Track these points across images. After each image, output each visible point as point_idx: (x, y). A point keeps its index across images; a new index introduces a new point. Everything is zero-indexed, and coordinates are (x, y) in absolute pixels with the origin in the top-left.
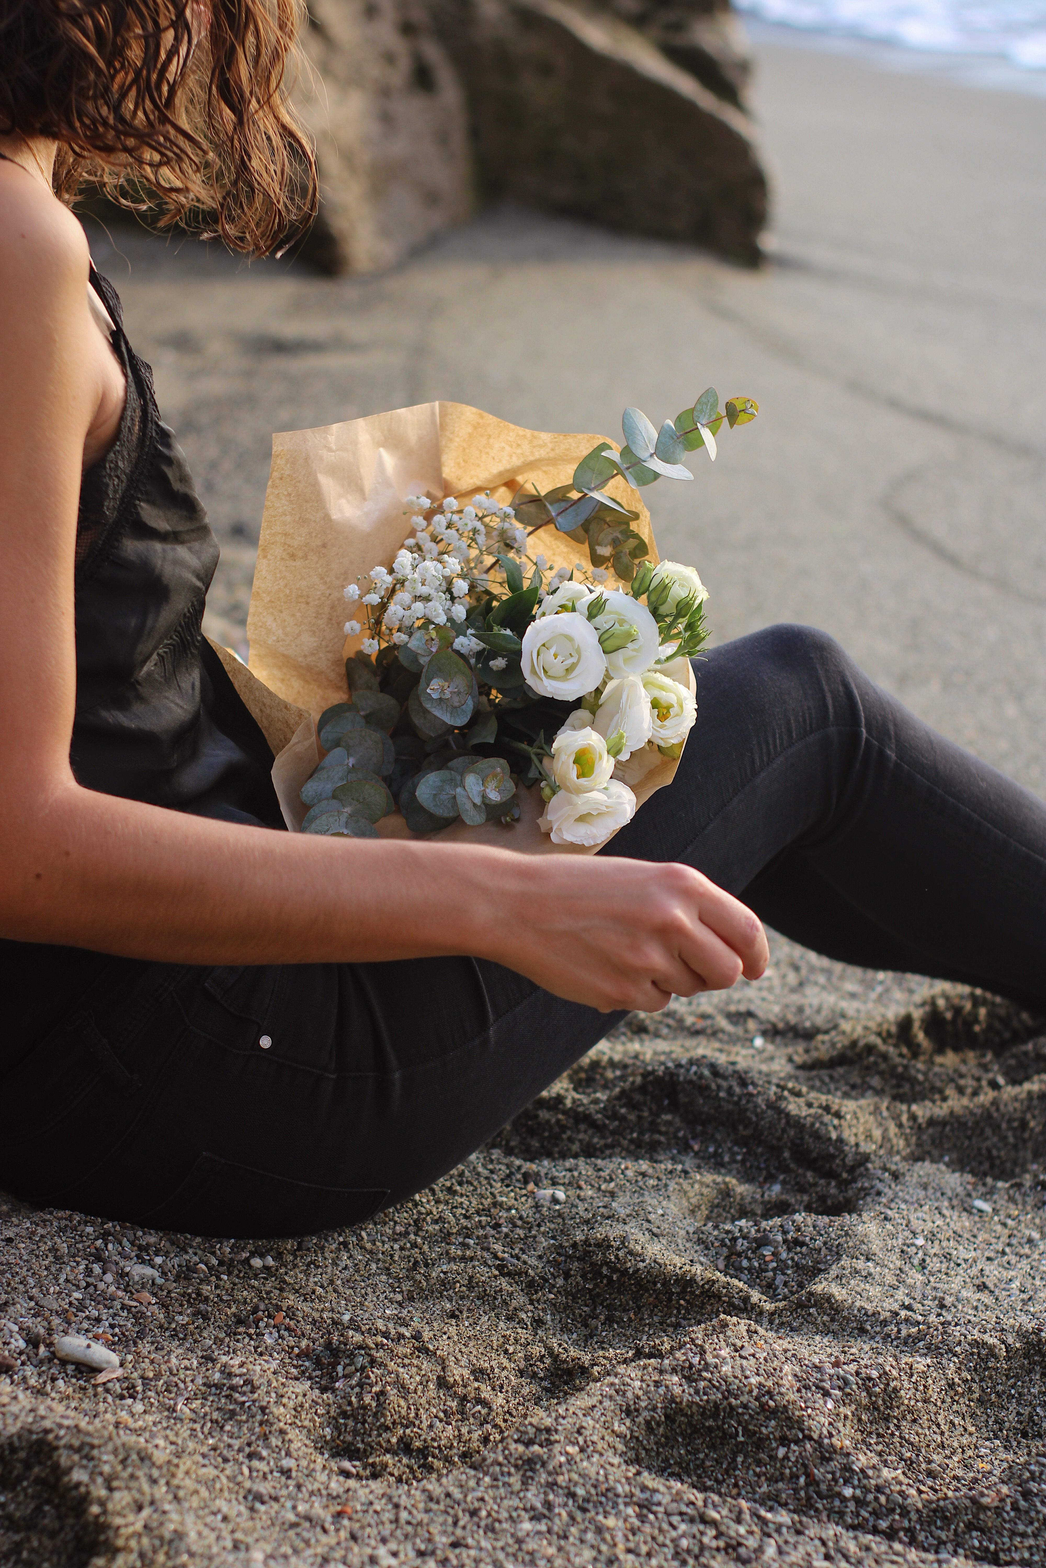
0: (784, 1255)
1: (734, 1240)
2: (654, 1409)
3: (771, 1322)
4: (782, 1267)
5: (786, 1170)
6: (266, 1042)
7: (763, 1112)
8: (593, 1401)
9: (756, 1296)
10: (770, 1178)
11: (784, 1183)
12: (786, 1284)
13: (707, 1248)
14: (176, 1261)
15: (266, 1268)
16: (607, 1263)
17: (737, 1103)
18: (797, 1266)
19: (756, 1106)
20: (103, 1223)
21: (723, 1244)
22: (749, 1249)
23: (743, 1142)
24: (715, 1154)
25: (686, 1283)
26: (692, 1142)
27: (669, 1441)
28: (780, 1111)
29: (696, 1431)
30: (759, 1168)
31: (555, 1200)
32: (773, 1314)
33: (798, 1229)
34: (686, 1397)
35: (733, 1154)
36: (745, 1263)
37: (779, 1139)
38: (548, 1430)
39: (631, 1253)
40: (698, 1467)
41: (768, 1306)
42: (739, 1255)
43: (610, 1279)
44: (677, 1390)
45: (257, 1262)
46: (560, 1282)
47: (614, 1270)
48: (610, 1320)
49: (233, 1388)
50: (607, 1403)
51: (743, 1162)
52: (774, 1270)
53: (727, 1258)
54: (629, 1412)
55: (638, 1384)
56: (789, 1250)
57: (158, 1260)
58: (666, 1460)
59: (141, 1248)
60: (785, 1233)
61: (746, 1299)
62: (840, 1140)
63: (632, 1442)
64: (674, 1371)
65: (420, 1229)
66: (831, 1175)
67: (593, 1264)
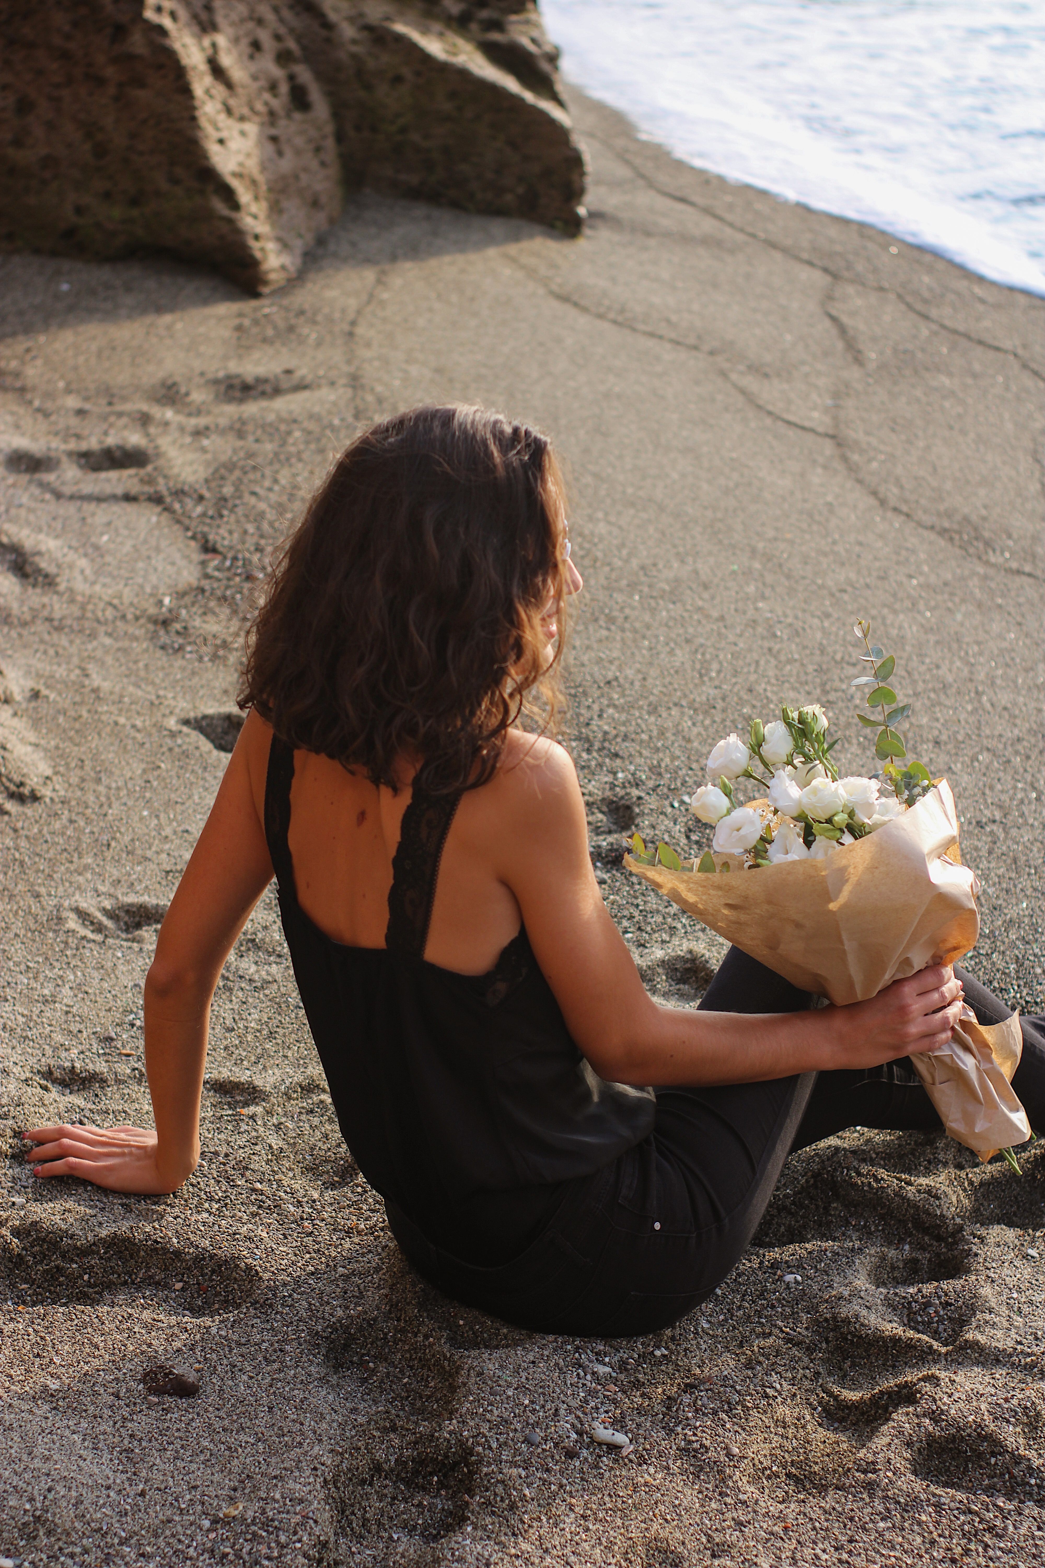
0: (942, 1313)
1: (910, 1303)
2: (921, 1441)
3: (946, 1360)
4: (941, 1321)
5: (910, 1235)
6: (657, 1226)
7: (893, 1199)
8: (887, 1440)
9: (935, 1345)
10: (901, 1241)
11: (910, 1243)
12: (945, 1330)
13: (894, 1310)
14: (616, 1358)
15: (664, 1356)
16: (850, 1333)
17: (876, 1194)
18: (950, 1318)
19: (889, 1195)
20: (574, 1341)
21: (904, 1307)
22: (920, 1309)
23: (882, 1217)
24: (865, 1226)
25: (895, 1340)
26: (850, 1220)
27: (930, 1457)
28: (904, 1198)
29: (943, 1450)
30: (893, 1234)
31: (797, 1282)
32: (946, 1354)
33: (946, 1295)
34: (938, 1433)
35: (877, 1226)
36: (920, 1319)
37: (904, 1215)
38: (872, 1462)
39: (862, 1325)
40: (946, 1471)
41: (943, 1350)
42: (915, 1313)
43: (852, 1341)
44: (930, 1428)
45: (658, 1353)
46: (824, 1345)
47: (854, 1336)
48: (853, 1365)
49: (695, 1450)
50: (896, 1441)
51: (883, 1230)
52: (937, 1322)
53: (908, 1315)
54: (909, 1444)
55: (907, 1425)
56: (944, 1309)
57: (607, 1360)
58: (929, 1468)
59: (597, 1354)
60: (939, 1297)
61: (931, 1347)
62: (942, 1215)
63: (913, 1462)
64: (924, 1415)
65: (732, 1315)
66: (939, 1238)
67: (842, 1333)
